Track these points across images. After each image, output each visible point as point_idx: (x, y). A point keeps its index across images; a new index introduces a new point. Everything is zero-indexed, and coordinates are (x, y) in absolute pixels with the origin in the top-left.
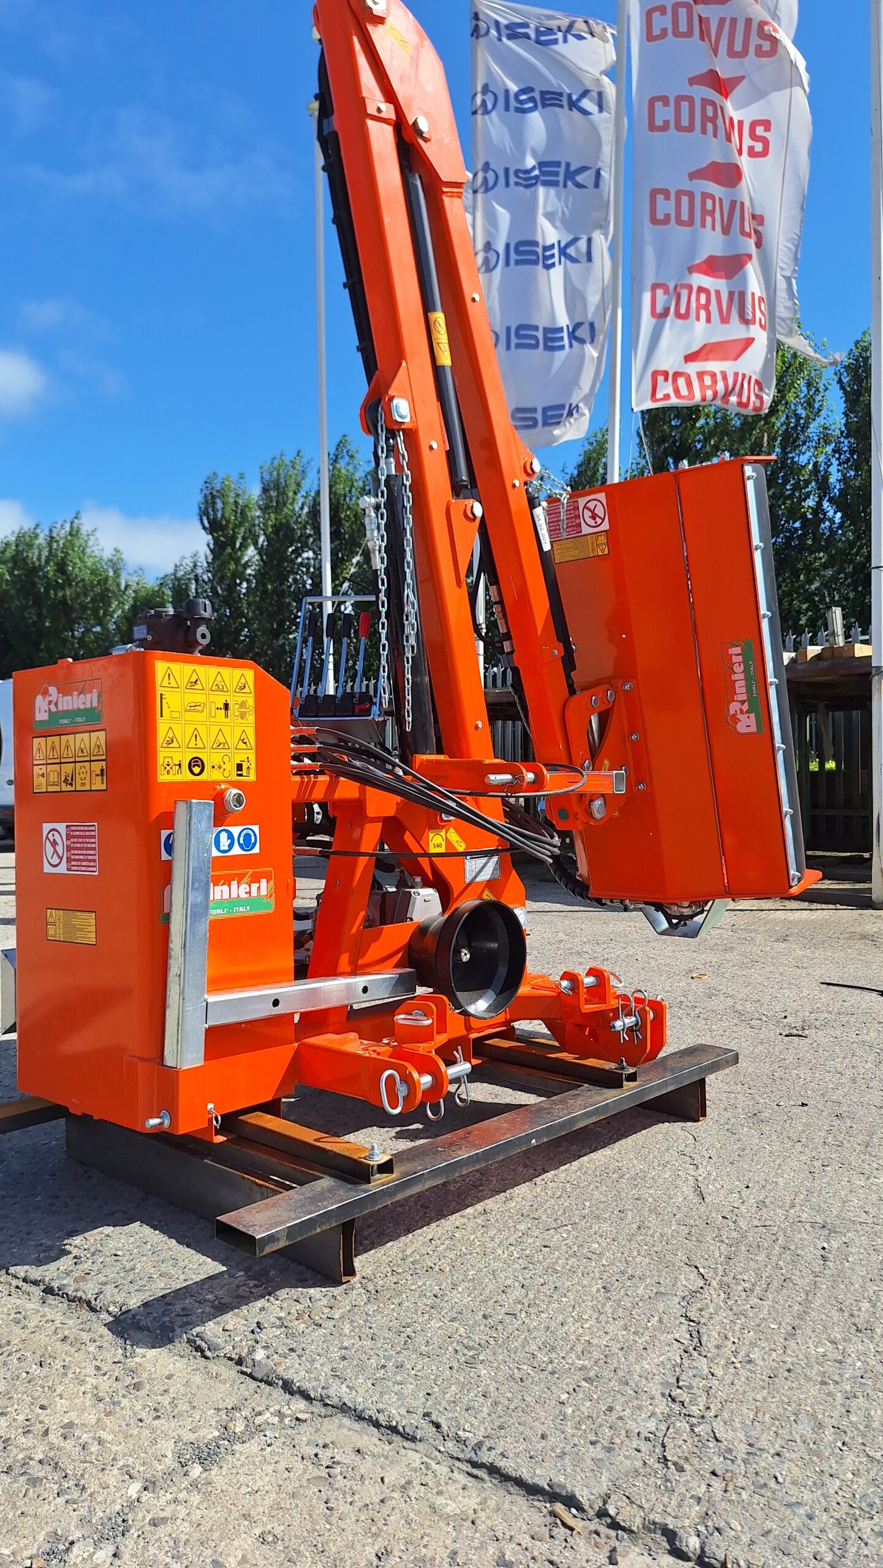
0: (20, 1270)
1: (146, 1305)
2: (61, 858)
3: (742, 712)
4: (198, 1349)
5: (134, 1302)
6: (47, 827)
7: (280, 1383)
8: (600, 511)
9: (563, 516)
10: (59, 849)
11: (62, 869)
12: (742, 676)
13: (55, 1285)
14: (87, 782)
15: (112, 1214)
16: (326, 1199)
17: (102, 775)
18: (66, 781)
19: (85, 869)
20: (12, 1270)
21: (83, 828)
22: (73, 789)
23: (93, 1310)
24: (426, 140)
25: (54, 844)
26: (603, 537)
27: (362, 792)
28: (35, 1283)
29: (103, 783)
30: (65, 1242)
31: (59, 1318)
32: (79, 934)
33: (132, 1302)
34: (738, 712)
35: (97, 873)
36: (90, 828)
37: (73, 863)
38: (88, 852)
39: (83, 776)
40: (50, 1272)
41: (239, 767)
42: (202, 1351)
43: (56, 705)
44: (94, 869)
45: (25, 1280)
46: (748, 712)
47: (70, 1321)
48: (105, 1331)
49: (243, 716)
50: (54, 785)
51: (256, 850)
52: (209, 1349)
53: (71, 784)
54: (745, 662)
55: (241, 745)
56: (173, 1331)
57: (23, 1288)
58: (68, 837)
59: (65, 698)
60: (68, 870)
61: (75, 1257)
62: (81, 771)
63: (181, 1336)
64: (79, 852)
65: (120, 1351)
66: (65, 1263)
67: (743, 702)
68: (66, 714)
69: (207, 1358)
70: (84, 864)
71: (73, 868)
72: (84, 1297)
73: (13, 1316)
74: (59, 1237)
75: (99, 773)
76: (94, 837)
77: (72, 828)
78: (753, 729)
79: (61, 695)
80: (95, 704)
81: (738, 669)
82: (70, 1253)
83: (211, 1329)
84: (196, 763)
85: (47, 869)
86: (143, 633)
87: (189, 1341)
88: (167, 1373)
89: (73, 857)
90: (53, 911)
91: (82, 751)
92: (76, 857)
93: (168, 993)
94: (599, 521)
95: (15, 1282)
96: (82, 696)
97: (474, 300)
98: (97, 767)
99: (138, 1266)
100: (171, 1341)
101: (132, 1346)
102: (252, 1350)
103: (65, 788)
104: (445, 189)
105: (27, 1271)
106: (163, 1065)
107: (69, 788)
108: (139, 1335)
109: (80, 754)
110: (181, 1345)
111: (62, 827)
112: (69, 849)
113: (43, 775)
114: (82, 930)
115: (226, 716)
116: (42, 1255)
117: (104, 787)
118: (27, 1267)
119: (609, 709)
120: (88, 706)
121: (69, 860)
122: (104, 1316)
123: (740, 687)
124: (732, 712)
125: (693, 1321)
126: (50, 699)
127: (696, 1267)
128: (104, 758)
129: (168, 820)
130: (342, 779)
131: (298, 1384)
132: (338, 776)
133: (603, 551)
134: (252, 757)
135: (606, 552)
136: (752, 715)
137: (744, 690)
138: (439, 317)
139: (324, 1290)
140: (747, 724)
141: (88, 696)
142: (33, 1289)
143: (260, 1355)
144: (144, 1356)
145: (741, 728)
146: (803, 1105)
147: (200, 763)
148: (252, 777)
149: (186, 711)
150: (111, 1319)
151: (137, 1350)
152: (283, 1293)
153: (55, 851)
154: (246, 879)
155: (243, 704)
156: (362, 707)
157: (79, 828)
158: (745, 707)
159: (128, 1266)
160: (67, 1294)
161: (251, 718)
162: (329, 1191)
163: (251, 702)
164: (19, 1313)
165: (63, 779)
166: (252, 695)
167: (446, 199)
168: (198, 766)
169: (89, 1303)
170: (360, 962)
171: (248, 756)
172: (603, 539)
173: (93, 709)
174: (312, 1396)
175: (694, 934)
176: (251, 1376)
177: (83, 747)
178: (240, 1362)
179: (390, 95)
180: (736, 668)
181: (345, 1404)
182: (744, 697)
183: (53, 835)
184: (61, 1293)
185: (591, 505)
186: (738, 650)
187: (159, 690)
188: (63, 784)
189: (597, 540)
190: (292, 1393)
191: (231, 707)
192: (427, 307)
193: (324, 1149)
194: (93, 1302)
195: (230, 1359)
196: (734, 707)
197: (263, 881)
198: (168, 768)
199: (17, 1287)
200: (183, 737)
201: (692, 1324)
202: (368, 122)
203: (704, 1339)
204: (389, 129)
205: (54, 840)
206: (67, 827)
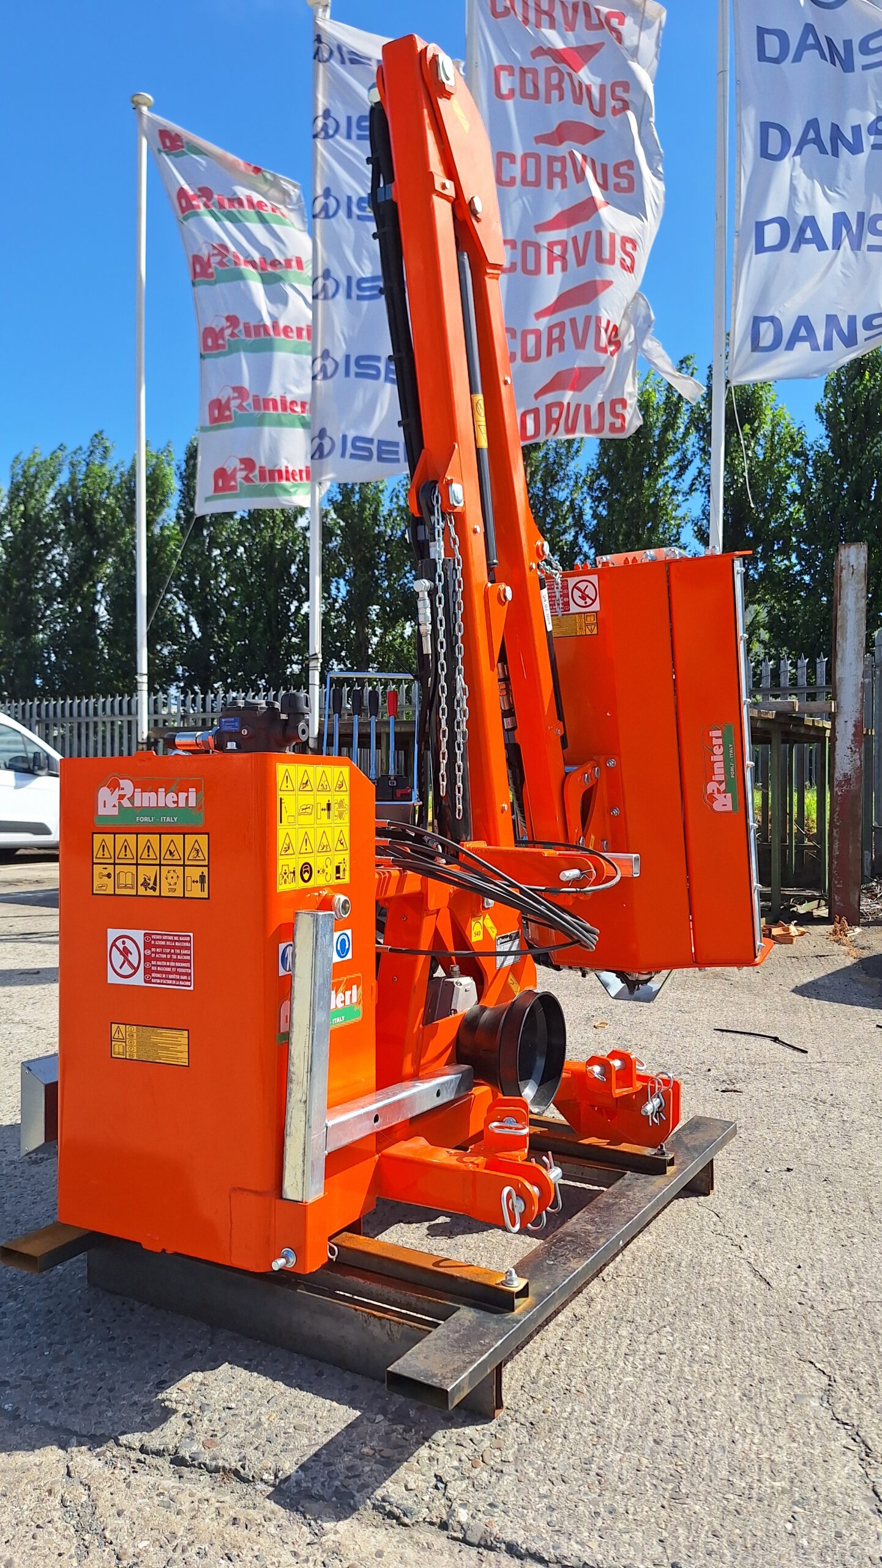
0: (134, 1439)
1: (303, 1467)
2: (136, 969)
3: (719, 791)
4: (391, 1515)
5: (289, 1467)
6: (112, 934)
7: (503, 1546)
8: (591, 592)
9: (558, 597)
10: (133, 958)
11: (138, 980)
12: (721, 758)
13: (185, 1453)
14: (178, 887)
15: (189, 1356)
17: (203, 882)
18: (145, 884)
19: (174, 982)
20: (123, 1439)
21: (169, 938)
22: (157, 893)
23: (244, 1480)
24: (478, 220)
25: (125, 952)
26: (592, 618)
27: (424, 885)
28: (159, 1453)
29: (202, 890)
30: (160, 1397)
31: (207, 1493)
32: (162, 1053)
33: (287, 1466)
34: (716, 792)
35: (192, 988)
36: (182, 938)
37: (155, 975)
38: (178, 964)
39: (171, 881)
40: (166, 1435)
41: (338, 869)
42: (398, 1518)
43: (132, 800)
44: (188, 983)
45: (143, 1450)
46: (724, 792)
47: (230, 1496)
48: (271, 1505)
49: (341, 816)
50: (126, 887)
51: (349, 956)
52: (405, 1515)
53: (155, 890)
54: (724, 745)
55: (340, 847)
56: (353, 1496)
57: (147, 1462)
58: (147, 946)
60: (146, 981)
61: (185, 1416)
62: (169, 876)
63: (364, 1503)
64: (164, 963)
65: (305, 1529)
66: (176, 1423)
67: (720, 783)
68: (144, 812)
69: (406, 1525)
70: (172, 976)
71: (153, 981)
72: (227, 1466)
73: (157, 1500)
74: (150, 1392)
75: (198, 879)
76: (187, 948)
77: (154, 937)
78: (729, 808)
79: (136, 790)
81: (718, 751)
82: (175, 1411)
83: (391, 1489)
84: (307, 868)
85: (112, 978)
86: (234, 726)
87: (375, 1507)
88: (374, 1550)
89: (153, 968)
90: (122, 1027)
91: (171, 853)
92: (162, 969)
93: (288, 1120)
94: (589, 602)
95: (133, 1455)
96: (169, 793)
97: (506, 383)
98: (194, 873)
99: (263, 1419)
100: (354, 1509)
101: (315, 1520)
102: (451, 1512)
103: (142, 891)
104: (489, 271)
105: (141, 1440)
106: (281, 1198)
107: (150, 892)
108: (316, 1506)
109: (168, 856)
110: (367, 1511)
111: (138, 935)
112: (148, 959)
113: (109, 876)
114: (167, 1049)
115: (329, 817)
116: (146, 1417)
117: (204, 895)
118: (138, 1435)
119: (592, 787)
120: (178, 804)
121: (147, 971)
122: (260, 1486)
123: (719, 769)
124: (709, 791)
125: (847, 1424)
126: (123, 793)
127: (811, 1363)
128: (205, 863)
129: (288, 931)
130: (409, 872)
131: (524, 1546)
132: (404, 870)
133: (591, 631)
134: (347, 857)
135: (595, 632)
136: (729, 795)
137: (722, 771)
138: (480, 398)
139: (479, 1428)
140: (723, 803)
142: (158, 1461)
143: (463, 1515)
144: (336, 1532)
145: (717, 806)
146: (789, 1170)
147: (308, 869)
148: (347, 880)
149: (299, 814)
150: (271, 1489)
151: (324, 1525)
152: (438, 1435)
153: (126, 959)
154: (341, 989)
155: (341, 804)
156: (403, 791)
157: (165, 937)
158: (723, 787)
159: (252, 1419)
160: (205, 1464)
161: (347, 817)
162: (480, 1324)
163: (347, 801)
164: (162, 1494)
165: (141, 882)
166: (348, 793)
167: (487, 279)
168: (307, 871)
169: (236, 1473)
170: (423, 1061)
171: (343, 857)
172: (591, 619)
173: (185, 807)
174: (547, 1559)
175: (650, 997)
176: (464, 1541)
177: (172, 848)
178: (444, 1526)
179: (451, 172)
180: (716, 750)
181: (585, 1563)
182: (722, 778)
183: (124, 943)
184: (196, 1463)
185: (582, 586)
186: (718, 733)
187: (280, 794)
188: (141, 888)
189: (586, 619)
190: (521, 1557)
191: (332, 806)
192: (472, 391)
193: (452, 1276)
194: (242, 1471)
195: (432, 1523)
196: (711, 787)
197: (354, 987)
198: (285, 877)
199: (139, 1461)
200: (297, 843)
201: (846, 1427)
202: (434, 197)
203: (870, 1444)
204: (448, 206)
205: (125, 948)
206: (145, 935)
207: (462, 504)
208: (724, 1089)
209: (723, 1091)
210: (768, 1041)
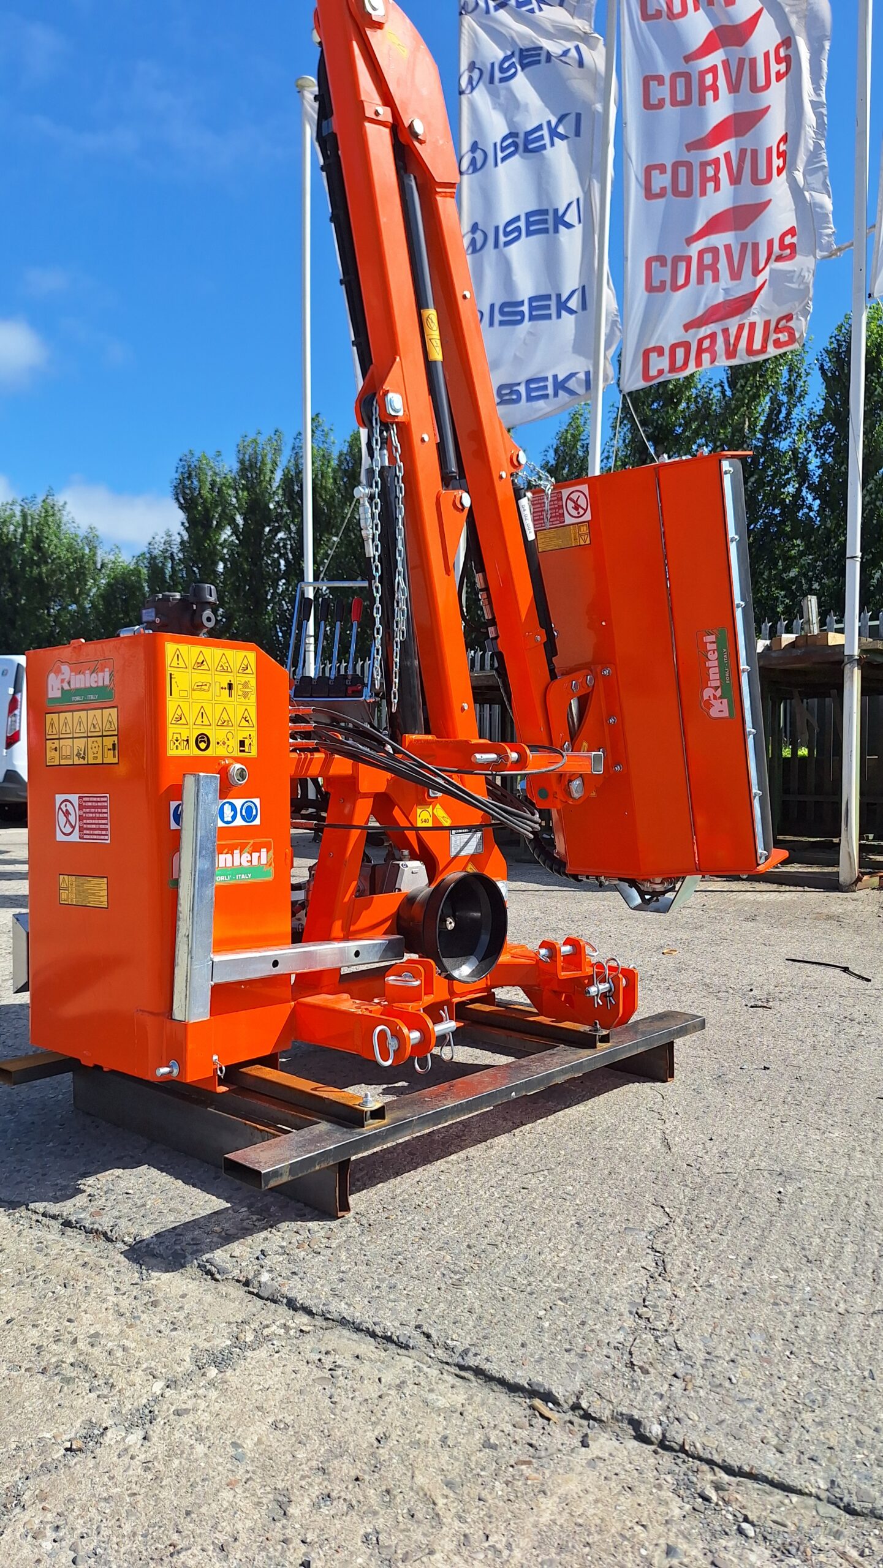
0: (40, 1206)
1: (158, 1235)
2: (74, 827)
3: (715, 697)
4: (209, 1272)
5: (147, 1233)
6: (59, 798)
7: (285, 1301)
8: (582, 502)
9: (547, 507)
10: (72, 818)
11: (75, 837)
12: (716, 663)
13: (73, 1219)
14: (99, 755)
15: (120, 1158)
16: (323, 1140)
17: (114, 749)
18: (78, 755)
19: (98, 837)
20: (32, 1206)
21: (95, 799)
22: (85, 762)
23: (109, 1240)
24: (421, 142)
25: (67, 814)
26: (585, 528)
27: (355, 769)
28: (54, 1217)
29: (114, 756)
30: (79, 1182)
31: (78, 1247)
32: (90, 898)
33: (145, 1233)
34: (712, 698)
35: (109, 841)
36: (102, 799)
37: (85, 832)
38: (100, 822)
39: (95, 750)
40: (68, 1208)
41: (242, 744)
42: (212, 1275)
43: (69, 683)
44: (106, 837)
45: (44, 1215)
46: (721, 698)
47: (91, 1250)
48: (122, 1258)
49: (245, 695)
50: (66, 759)
51: (257, 822)
52: (219, 1273)
53: (84, 758)
54: (719, 650)
55: (244, 723)
56: (185, 1257)
57: (43, 1222)
58: (81, 807)
59: (78, 676)
60: (80, 838)
61: (90, 1195)
62: (94, 746)
63: (192, 1262)
64: (91, 821)
65: (137, 1275)
66: (80, 1200)
67: (716, 688)
68: (78, 691)
69: (217, 1280)
70: (96, 832)
71: (85, 837)
72: (100, 1229)
73: (35, 1245)
74: (72, 1178)
75: (111, 747)
76: (106, 807)
77: (84, 799)
78: (726, 714)
79: (73, 674)
80: (107, 682)
81: (713, 656)
82: (84, 1191)
83: (219, 1256)
84: (203, 739)
85: (60, 837)
86: (151, 616)
87: (199, 1266)
88: (181, 1293)
89: (85, 826)
90: (66, 877)
91: (94, 727)
92: (89, 826)
93: (177, 953)
94: (582, 512)
95: (35, 1217)
96: (94, 675)
97: (465, 297)
98: (109, 742)
99: (149, 1202)
100: (183, 1266)
101: (147, 1270)
102: (258, 1274)
103: (78, 761)
104: (438, 190)
105: (45, 1207)
106: (172, 1019)
107: (82, 762)
108: (154, 1261)
109: (93, 730)
110: (192, 1270)
111: (74, 798)
112: (81, 818)
113: (56, 749)
114: (94, 894)
115: (230, 695)
116: (58, 1193)
117: (115, 760)
118: (45, 1204)
119: (588, 694)
120: (101, 684)
121: (81, 829)
122: (120, 1245)
123: (714, 674)
124: (706, 697)
125: (659, 1252)
126: (63, 677)
127: (662, 1207)
128: (116, 733)
129: (177, 792)
130: (336, 756)
131: (301, 1302)
132: (332, 754)
133: (585, 540)
134: (254, 734)
135: (588, 542)
136: (725, 701)
137: (717, 676)
138: (431, 314)
139: (321, 1223)
140: (720, 709)
141: (101, 675)
142: (53, 1222)
143: (265, 1277)
144: (159, 1279)
145: (714, 713)
146: (765, 1068)
147: (206, 739)
148: (254, 753)
149: (193, 690)
150: (127, 1248)
151: (153, 1274)
152: (284, 1226)
153: (68, 820)
154: (247, 849)
155: (246, 685)
156: (354, 688)
157: (91, 799)
158: (719, 693)
159: (139, 1203)
160: (84, 1227)
161: (253, 698)
162: (327, 1134)
163: (253, 682)
164: (41, 1242)
165: (75, 752)
166: (254, 676)
167: (439, 198)
168: (204, 742)
169: (105, 1234)
170: (352, 928)
171: (250, 733)
172: (584, 529)
173: (104, 687)
174: (314, 1312)
175: (665, 909)
176: (258, 1295)
177: (95, 723)
178: (247, 1284)
179: (387, 99)
180: (710, 655)
181: (344, 1318)
182: (718, 684)
184: (78, 1225)
185: (574, 496)
186: (712, 638)
187: (169, 670)
188: (76, 758)
189: (579, 529)
190: (295, 1310)
191: (234, 686)
192: (420, 304)
193: (321, 1097)
194: (109, 1233)
195: (238, 1281)
196: (707, 693)
197: (264, 851)
198: (177, 743)
199: (37, 1221)
200: (191, 715)
201: (657, 1254)
202: (367, 124)
203: (668, 1267)
204: (386, 131)
205: (67, 810)
206: (80, 797)
207: (401, 414)
208: (753, 1004)
209: (752, 1007)
210: (837, 970)
